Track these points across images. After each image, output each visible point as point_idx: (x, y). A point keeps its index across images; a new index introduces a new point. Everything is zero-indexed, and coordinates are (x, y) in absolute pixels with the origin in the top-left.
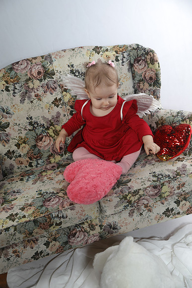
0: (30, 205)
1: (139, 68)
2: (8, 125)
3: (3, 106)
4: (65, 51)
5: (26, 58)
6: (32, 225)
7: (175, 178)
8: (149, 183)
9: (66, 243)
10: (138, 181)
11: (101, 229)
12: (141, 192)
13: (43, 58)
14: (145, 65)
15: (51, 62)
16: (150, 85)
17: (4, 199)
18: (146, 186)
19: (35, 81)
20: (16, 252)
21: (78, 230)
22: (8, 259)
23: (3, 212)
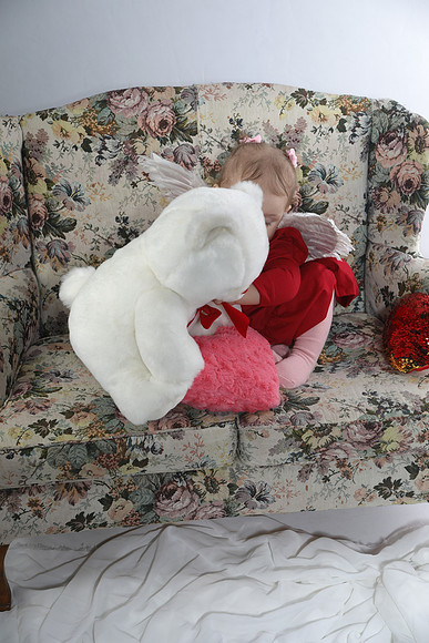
0: (87, 410)
1: (388, 156)
2: (72, 225)
3: (70, 181)
4: (229, 85)
5: (140, 86)
6: (82, 452)
7: (417, 416)
8: (359, 414)
9: (149, 508)
10: (334, 404)
11: (231, 493)
12: (336, 432)
13: (177, 92)
14: (402, 152)
15: (194, 105)
16: (404, 199)
17: (33, 384)
18: (348, 420)
19: (150, 139)
20: (36, 505)
21: (180, 485)
22: (16, 517)
23: (25, 413)
